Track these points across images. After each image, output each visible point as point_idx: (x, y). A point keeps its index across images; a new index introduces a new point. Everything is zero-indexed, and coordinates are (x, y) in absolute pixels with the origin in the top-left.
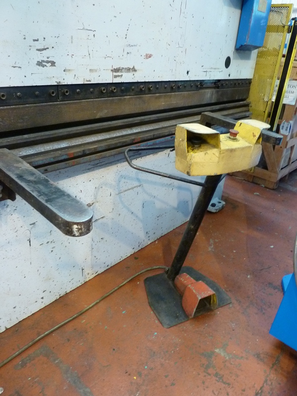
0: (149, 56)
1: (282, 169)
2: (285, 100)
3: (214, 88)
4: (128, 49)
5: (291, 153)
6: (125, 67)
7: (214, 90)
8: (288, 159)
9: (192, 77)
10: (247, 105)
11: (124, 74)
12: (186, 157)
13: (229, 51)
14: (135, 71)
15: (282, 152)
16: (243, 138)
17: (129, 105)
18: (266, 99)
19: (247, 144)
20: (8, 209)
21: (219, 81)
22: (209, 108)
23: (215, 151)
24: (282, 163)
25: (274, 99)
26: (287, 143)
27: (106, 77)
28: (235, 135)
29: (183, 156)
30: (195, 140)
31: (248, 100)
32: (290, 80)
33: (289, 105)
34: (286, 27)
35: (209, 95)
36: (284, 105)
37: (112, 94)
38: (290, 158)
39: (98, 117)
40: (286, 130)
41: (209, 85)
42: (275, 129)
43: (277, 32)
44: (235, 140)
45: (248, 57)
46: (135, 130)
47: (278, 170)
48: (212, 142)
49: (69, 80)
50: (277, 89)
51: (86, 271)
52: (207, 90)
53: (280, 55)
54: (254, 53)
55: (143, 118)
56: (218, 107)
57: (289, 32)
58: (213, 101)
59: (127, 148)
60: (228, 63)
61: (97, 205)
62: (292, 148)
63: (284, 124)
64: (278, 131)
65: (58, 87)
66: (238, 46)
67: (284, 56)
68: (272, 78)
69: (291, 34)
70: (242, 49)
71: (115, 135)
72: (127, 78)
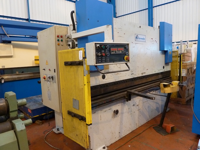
0: (147, 69)
1: (187, 97)
2: (182, 75)
3: (161, 74)
4: (144, 69)
5: (189, 92)
6: (144, 72)
7: (161, 75)
8: (188, 94)
9: (156, 72)
10: (171, 78)
11: (143, 74)
12: (164, 89)
13: (164, 64)
14: (145, 73)
15: (185, 91)
16: (174, 85)
17: (144, 81)
18: (176, 75)
19: (176, 86)
20: (126, 104)
21: (162, 72)
22: (161, 80)
23: (169, 88)
24: (186, 95)
25: (179, 75)
26: (186, 88)
27: (141, 75)
28: (172, 84)
29: (163, 89)
30: (165, 86)
31: (171, 76)
32: (182, 69)
33: (184, 76)
34: (178, 56)
35: (160, 76)
36: (182, 77)
37: (142, 78)
38: (189, 94)
39: (139, 84)
40: (185, 84)
41: (160, 74)
42: (181, 83)
43: (175, 57)
44: (172, 85)
45: (168, 65)
46: (146, 86)
47: (185, 98)
48: (168, 86)
49: (135, 77)
50: (179, 72)
51: (137, 125)
52: (160, 75)
53: (178, 62)
54: (170, 64)
55: (145, 84)
56: (163, 79)
57: (179, 57)
58: (161, 78)
59: (147, 90)
60: (164, 67)
61: (139, 105)
62: (188, 90)
63: (184, 82)
64: (182, 83)
65: (134, 78)
66: (166, 63)
67: (179, 62)
68: (177, 69)
69: (179, 58)
70: (167, 64)
71: (143, 88)
72: (144, 75)
